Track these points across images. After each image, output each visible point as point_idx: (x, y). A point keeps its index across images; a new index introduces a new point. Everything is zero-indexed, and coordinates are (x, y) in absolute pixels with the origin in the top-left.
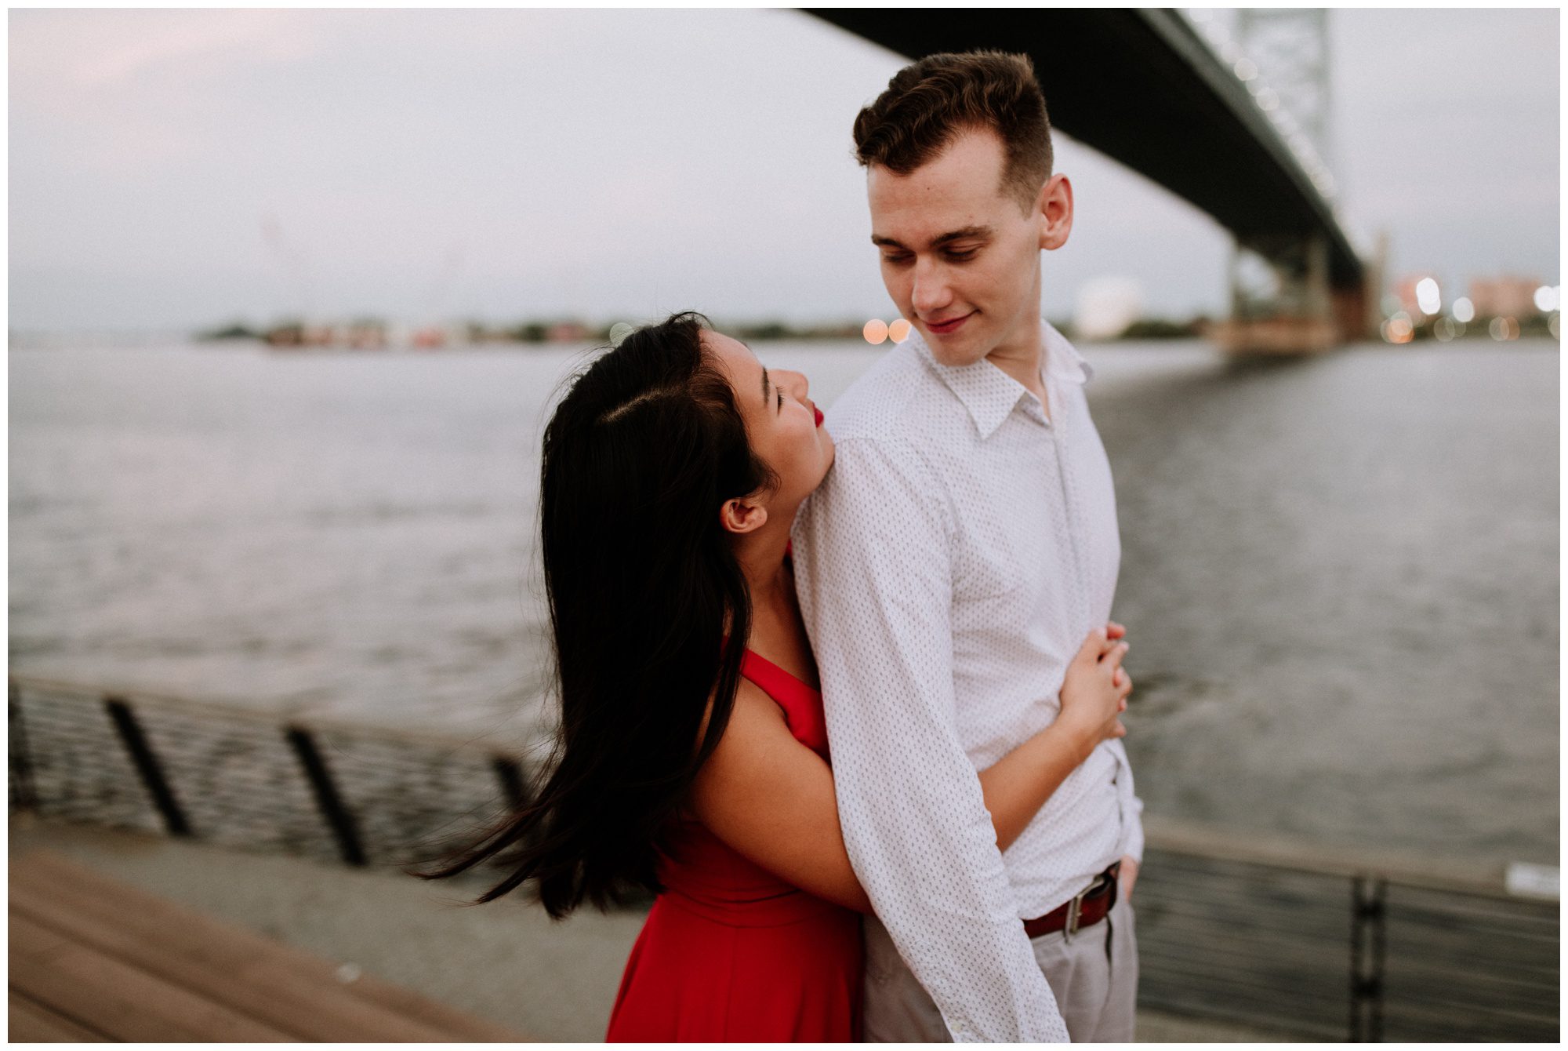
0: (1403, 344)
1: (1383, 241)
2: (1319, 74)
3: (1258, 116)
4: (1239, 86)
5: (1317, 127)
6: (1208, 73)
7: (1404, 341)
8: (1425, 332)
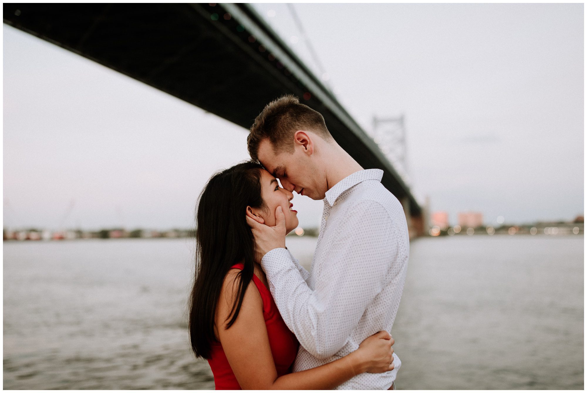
0: (436, 236)
1: (428, 199)
2: (402, 141)
3: (383, 156)
4: (376, 146)
5: (403, 159)
6: (365, 141)
7: (437, 235)
8: (444, 233)
